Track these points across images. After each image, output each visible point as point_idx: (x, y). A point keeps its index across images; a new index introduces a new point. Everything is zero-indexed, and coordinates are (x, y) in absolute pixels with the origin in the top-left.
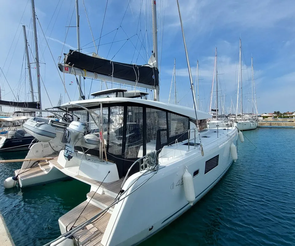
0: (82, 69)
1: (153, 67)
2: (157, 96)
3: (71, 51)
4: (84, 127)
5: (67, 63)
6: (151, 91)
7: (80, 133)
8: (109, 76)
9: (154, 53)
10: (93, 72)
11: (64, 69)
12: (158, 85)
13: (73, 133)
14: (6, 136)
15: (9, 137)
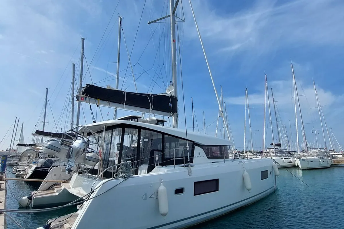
0: (97, 99)
1: (170, 95)
2: (176, 122)
3: (87, 85)
4: (84, 144)
5: (83, 94)
6: (169, 118)
7: (80, 150)
8: (122, 104)
9: (173, 83)
10: (106, 101)
11: (80, 99)
12: (176, 113)
13: (74, 149)
14: (37, 164)
15: (39, 166)
